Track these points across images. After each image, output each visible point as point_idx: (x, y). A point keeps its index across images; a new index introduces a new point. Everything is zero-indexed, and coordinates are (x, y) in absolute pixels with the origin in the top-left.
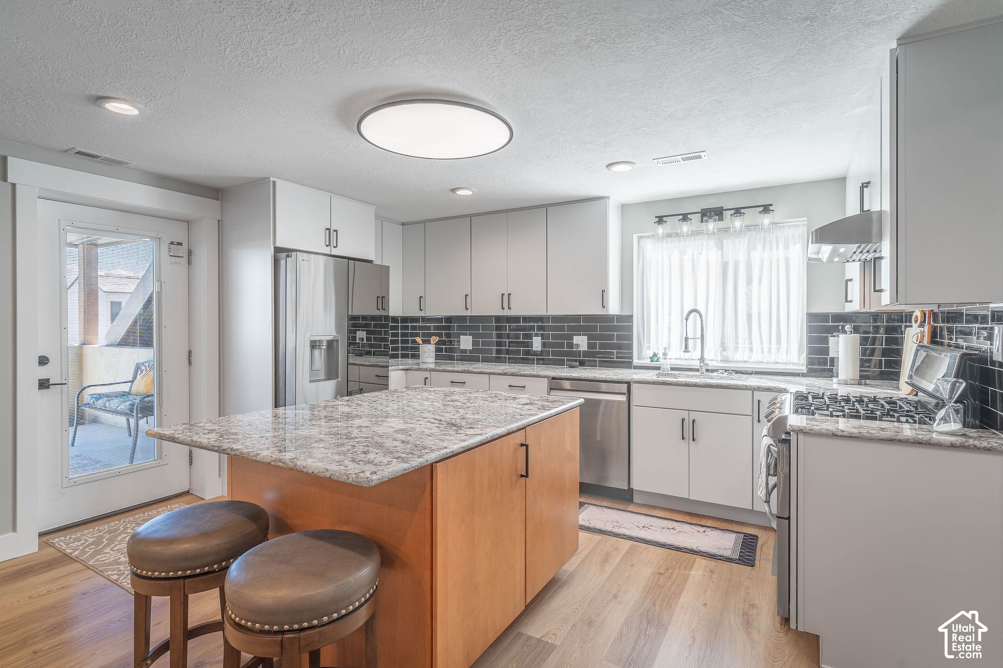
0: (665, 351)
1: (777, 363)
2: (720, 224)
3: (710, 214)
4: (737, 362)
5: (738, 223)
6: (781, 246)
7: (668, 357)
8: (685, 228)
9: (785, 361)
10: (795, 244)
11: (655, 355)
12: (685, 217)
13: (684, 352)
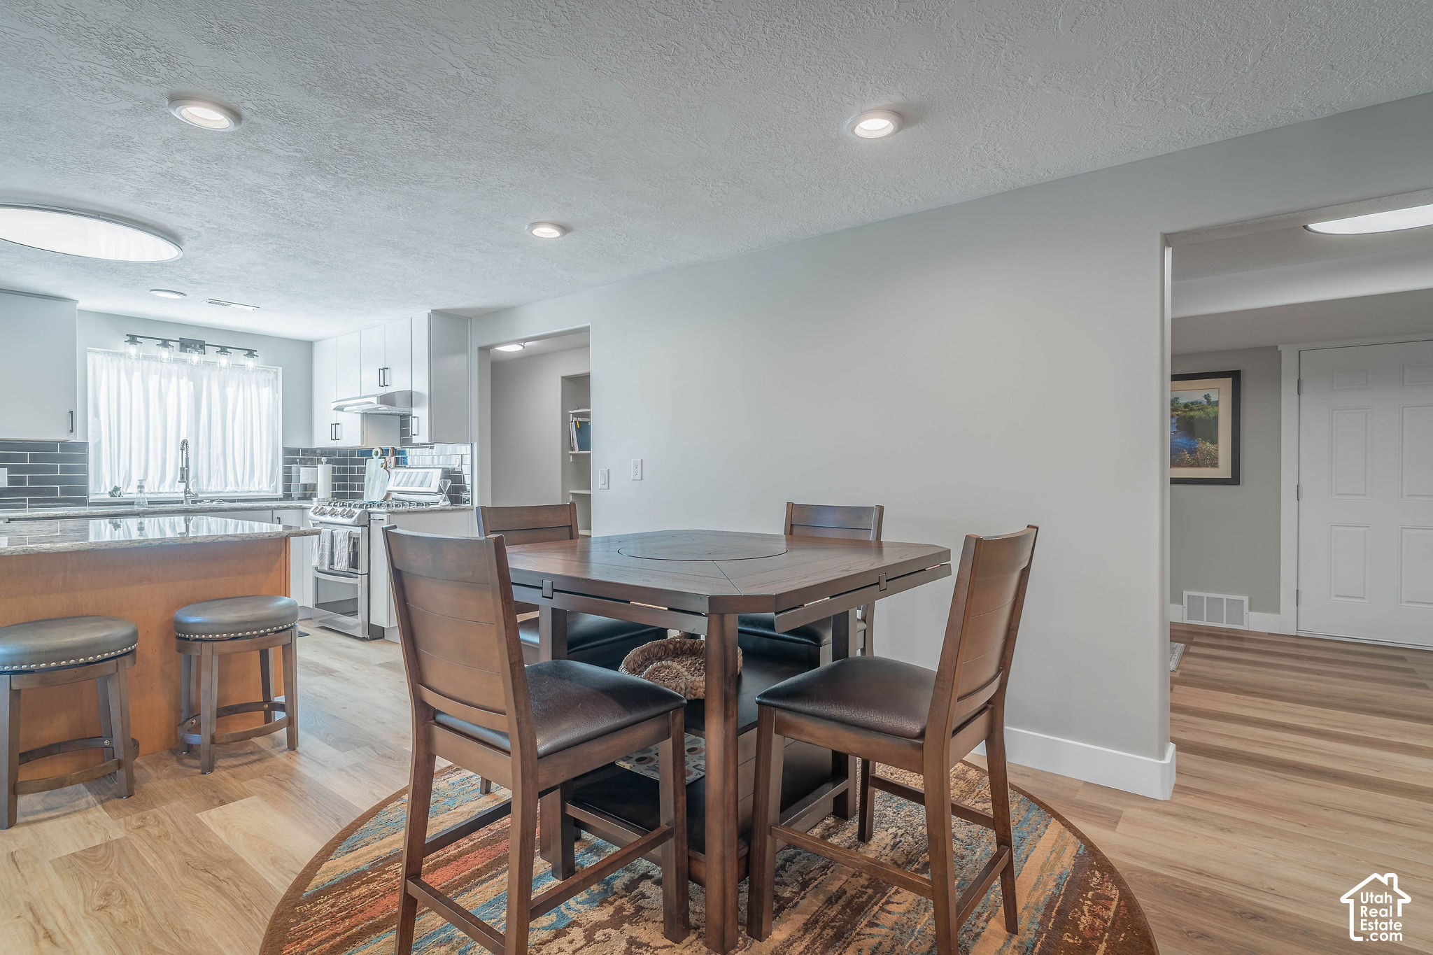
0: (141, 483)
1: (250, 491)
2: (203, 358)
3: (195, 346)
4: (212, 493)
5: (223, 360)
6: (254, 387)
7: (146, 490)
8: (165, 354)
9: (257, 489)
10: (265, 387)
11: (116, 489)
12: (165, 343)
13: (179, 482)
